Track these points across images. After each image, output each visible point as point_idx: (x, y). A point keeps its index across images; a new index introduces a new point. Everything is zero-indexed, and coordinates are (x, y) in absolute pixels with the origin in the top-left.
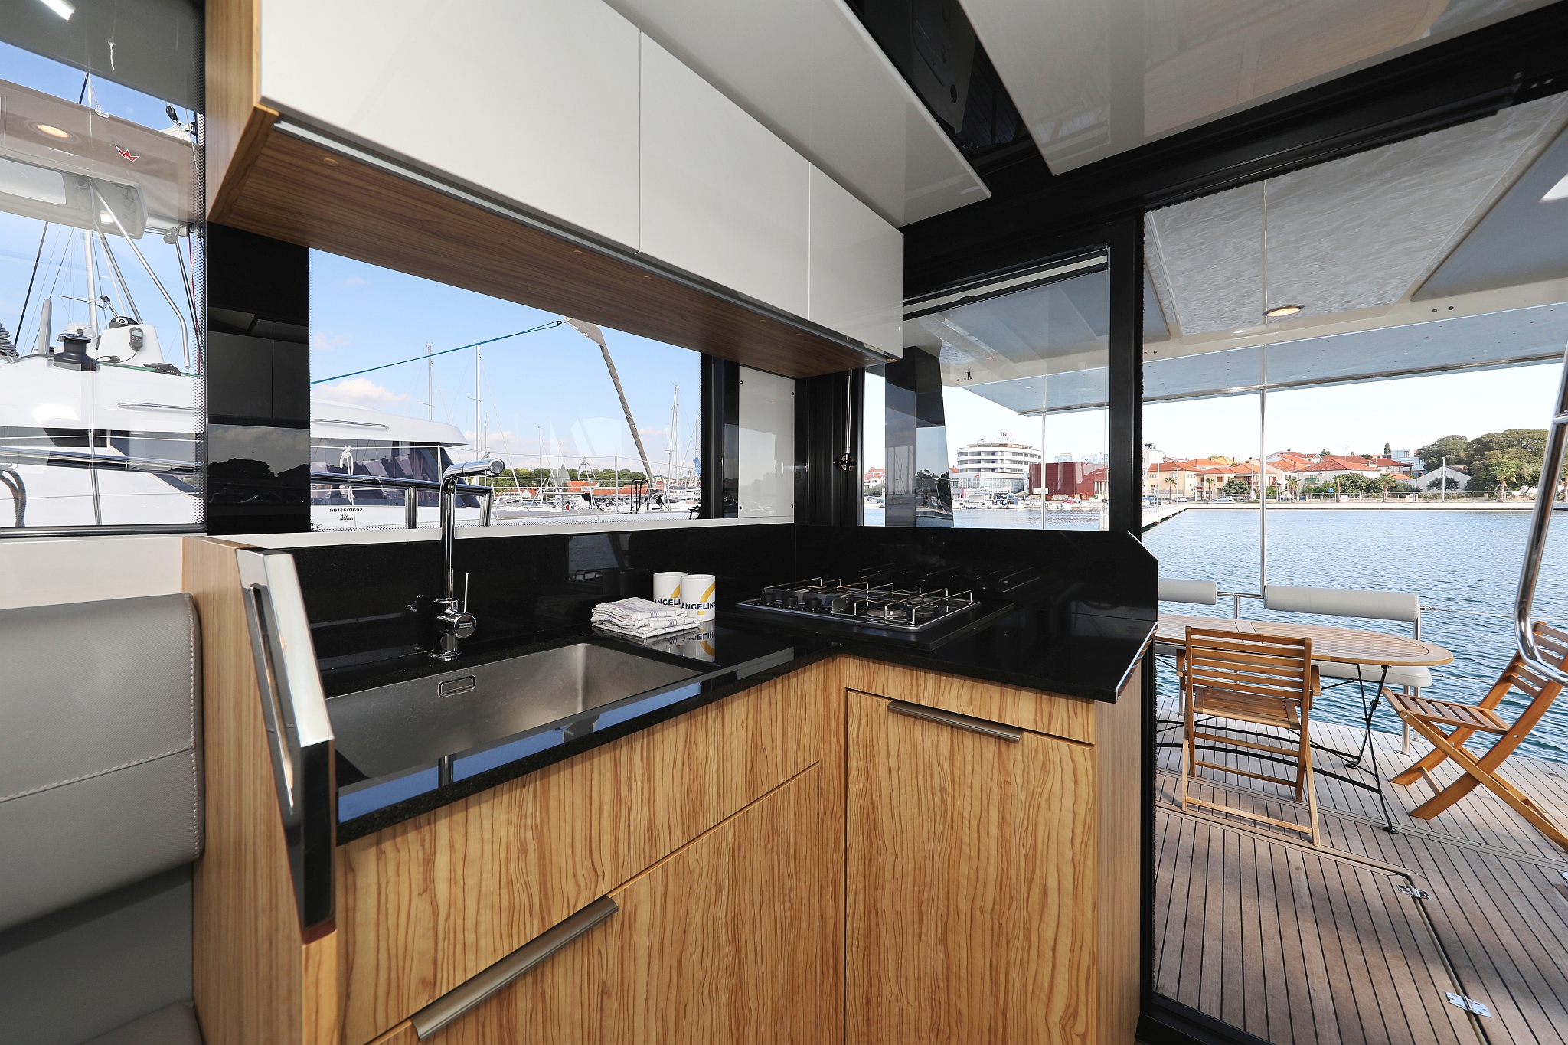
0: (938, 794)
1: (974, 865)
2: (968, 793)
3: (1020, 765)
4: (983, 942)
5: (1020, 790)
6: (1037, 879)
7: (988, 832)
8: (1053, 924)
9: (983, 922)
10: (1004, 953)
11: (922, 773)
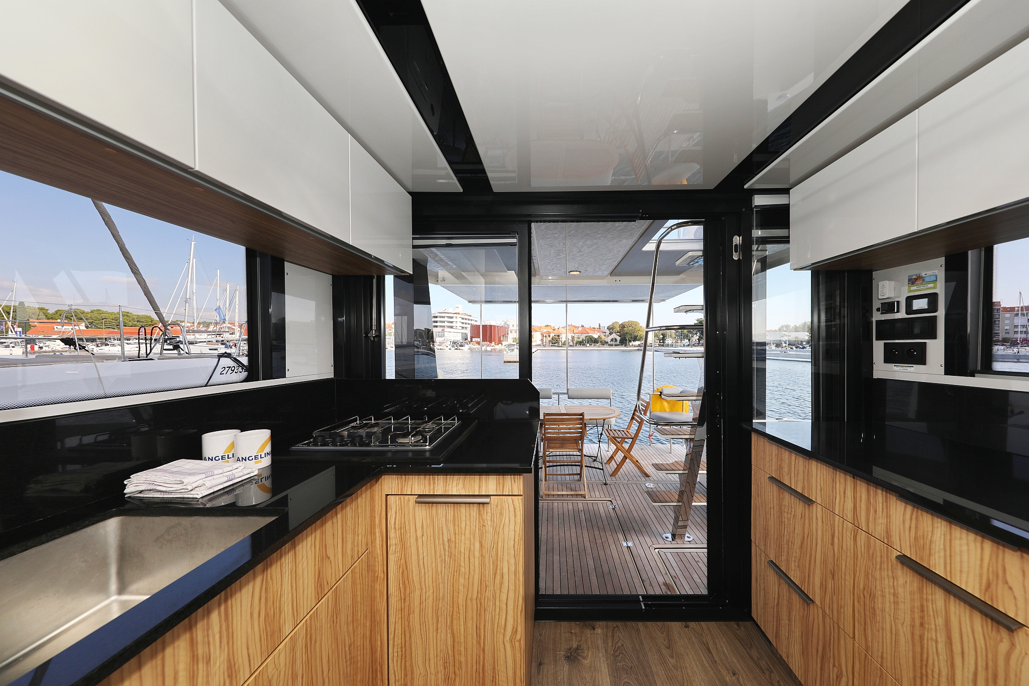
0: (446, 543)
1: (467, 577)
2: (463, 538)
3: (489, 514)
4: (472, 617)
5: (490, 528)
6: (498, 571)
7: (474, 556)
8: (506, 591)
9: (472, 606)
10: (483, 618)
11: (437, 534)
